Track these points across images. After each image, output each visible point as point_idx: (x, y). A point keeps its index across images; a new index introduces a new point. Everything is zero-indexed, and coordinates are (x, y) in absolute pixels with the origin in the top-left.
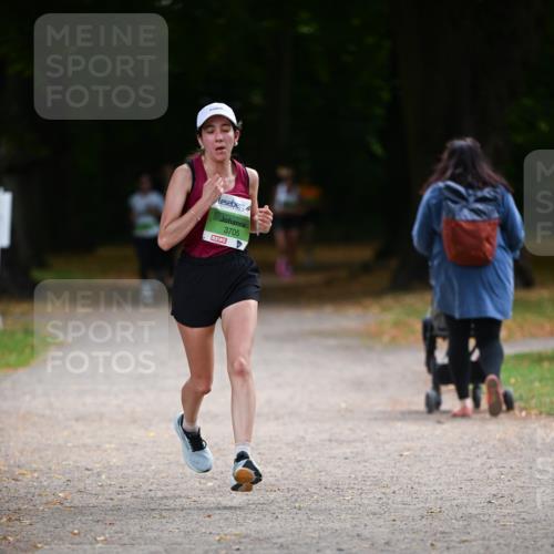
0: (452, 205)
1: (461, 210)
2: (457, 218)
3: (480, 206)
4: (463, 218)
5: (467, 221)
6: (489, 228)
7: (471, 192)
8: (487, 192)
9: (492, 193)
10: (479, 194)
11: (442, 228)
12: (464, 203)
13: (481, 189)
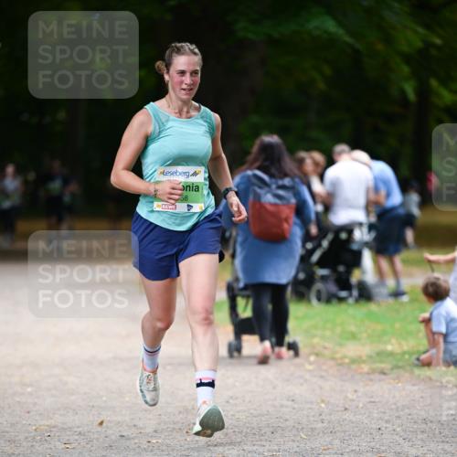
0: (259, 190)
1: (266, 194)
2: (263, 200)
3: (281, 192)
5: (271, 204)
6: (287, 211)
7: (273, 180)
13: (282, 178)
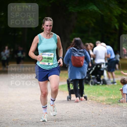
0: (74, 53)
1: (76, 54)
2: (75, 56)
3: (80, 53)
4: (76, 56)
5: (77, 57)
6: (82, 58)
7: (78, 50)
8: (82, 50)
9: (83, 50)
10: (80, 50)
11: (71, 58)
12: (76, 52)
13: (80, 49)
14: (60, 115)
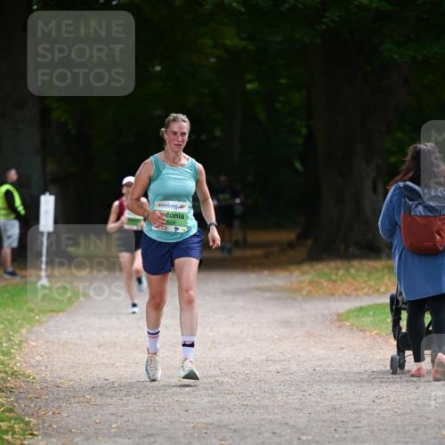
0: (410, 202)
1: (417, 206)
2: (413, 213)
4: (418, 213)
5: (421, 217)
6: (439, 223)
12: (419, 201)
14: (353, 410)
